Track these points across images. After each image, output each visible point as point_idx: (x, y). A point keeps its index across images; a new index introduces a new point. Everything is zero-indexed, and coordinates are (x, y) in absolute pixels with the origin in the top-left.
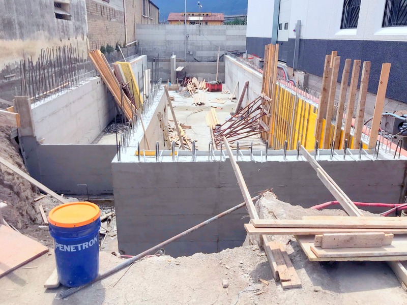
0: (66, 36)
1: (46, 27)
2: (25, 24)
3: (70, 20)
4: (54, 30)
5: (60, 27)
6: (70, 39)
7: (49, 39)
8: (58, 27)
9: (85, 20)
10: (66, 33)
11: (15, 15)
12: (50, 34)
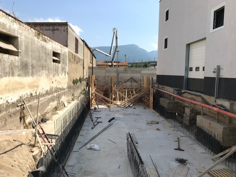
0: (57, 74)
1: (47, 68)
2: (35, 65)
3: (60, 63)
4: (51, 70)
6: (59, 75)
7: (48, 76)
8: (53, 68)
9: (67, 63)
10: (57, 72)
11: (30, 59)
12: (49, 72)
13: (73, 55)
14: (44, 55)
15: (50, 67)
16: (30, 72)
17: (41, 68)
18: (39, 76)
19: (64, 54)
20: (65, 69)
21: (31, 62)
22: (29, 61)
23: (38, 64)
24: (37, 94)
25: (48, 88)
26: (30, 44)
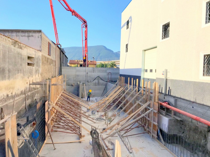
1: (22, 71)
2: (12, 70)
3: (34, 66)
4: (26, 72)
5: (29, 71)
6: (33, 77)
7: (23, 78)
8: (28, 71)
9: (40, 65)
10: (31, 74)
11: (7, 65)
12: (24, 75)
13: (46, 57)
14: (20, 60)
15: (25, 70)
16: (7, 76)
17: (17, 72)
18: (15, 78)
19: (38, 58)
20: (39, 71)
21: (8, 67)
22: (6, 67)
23: (15, 68)
24: (13, 95)
25: (23, 89)
26: (7, 52)
